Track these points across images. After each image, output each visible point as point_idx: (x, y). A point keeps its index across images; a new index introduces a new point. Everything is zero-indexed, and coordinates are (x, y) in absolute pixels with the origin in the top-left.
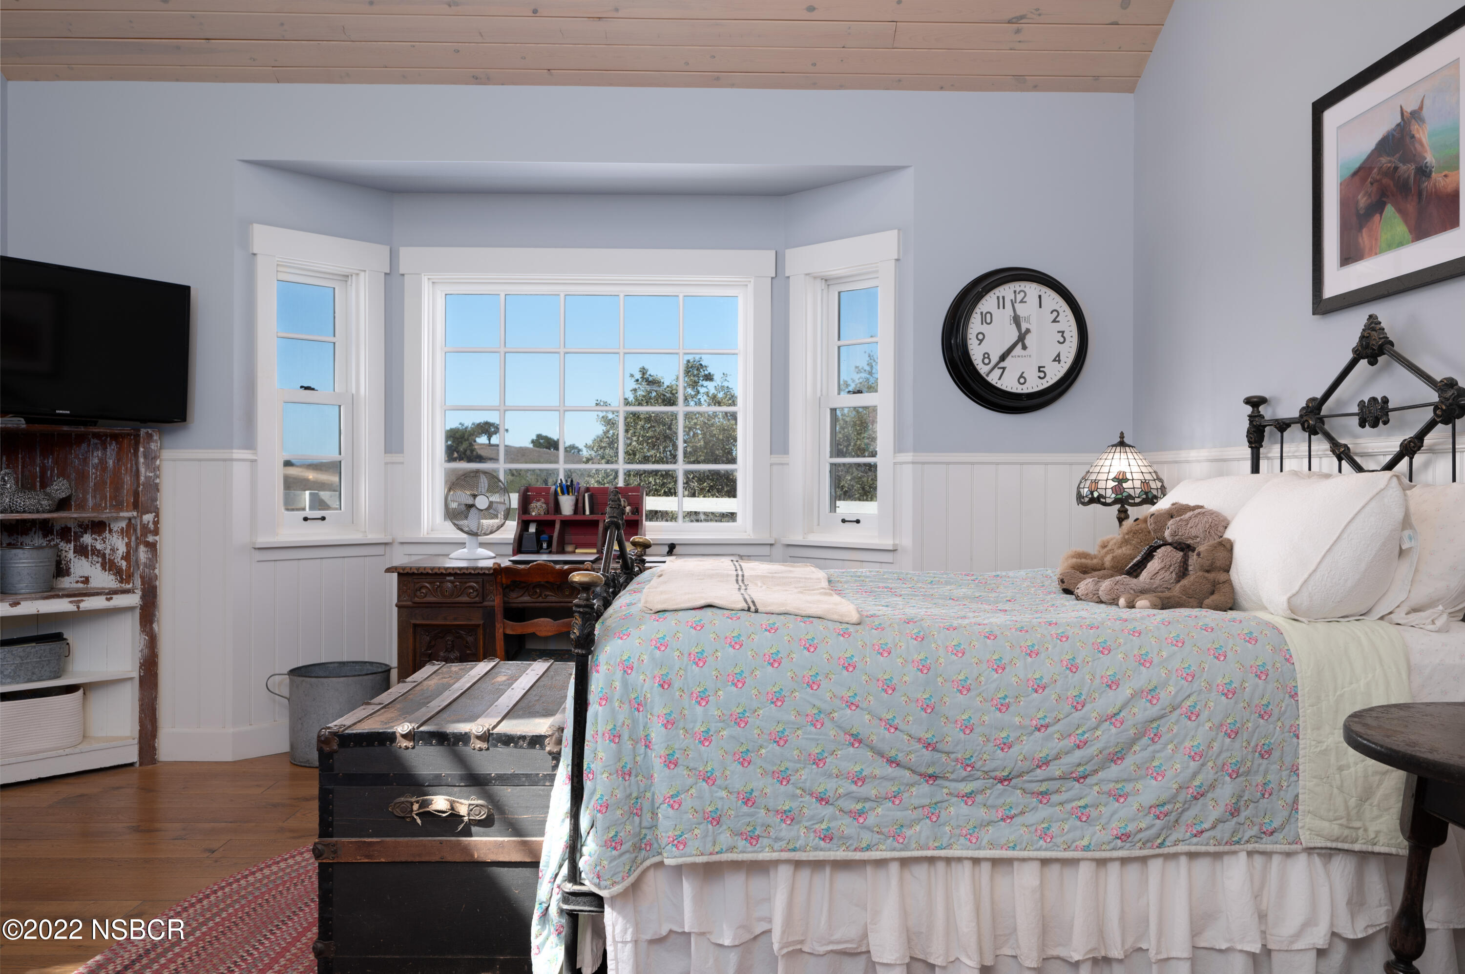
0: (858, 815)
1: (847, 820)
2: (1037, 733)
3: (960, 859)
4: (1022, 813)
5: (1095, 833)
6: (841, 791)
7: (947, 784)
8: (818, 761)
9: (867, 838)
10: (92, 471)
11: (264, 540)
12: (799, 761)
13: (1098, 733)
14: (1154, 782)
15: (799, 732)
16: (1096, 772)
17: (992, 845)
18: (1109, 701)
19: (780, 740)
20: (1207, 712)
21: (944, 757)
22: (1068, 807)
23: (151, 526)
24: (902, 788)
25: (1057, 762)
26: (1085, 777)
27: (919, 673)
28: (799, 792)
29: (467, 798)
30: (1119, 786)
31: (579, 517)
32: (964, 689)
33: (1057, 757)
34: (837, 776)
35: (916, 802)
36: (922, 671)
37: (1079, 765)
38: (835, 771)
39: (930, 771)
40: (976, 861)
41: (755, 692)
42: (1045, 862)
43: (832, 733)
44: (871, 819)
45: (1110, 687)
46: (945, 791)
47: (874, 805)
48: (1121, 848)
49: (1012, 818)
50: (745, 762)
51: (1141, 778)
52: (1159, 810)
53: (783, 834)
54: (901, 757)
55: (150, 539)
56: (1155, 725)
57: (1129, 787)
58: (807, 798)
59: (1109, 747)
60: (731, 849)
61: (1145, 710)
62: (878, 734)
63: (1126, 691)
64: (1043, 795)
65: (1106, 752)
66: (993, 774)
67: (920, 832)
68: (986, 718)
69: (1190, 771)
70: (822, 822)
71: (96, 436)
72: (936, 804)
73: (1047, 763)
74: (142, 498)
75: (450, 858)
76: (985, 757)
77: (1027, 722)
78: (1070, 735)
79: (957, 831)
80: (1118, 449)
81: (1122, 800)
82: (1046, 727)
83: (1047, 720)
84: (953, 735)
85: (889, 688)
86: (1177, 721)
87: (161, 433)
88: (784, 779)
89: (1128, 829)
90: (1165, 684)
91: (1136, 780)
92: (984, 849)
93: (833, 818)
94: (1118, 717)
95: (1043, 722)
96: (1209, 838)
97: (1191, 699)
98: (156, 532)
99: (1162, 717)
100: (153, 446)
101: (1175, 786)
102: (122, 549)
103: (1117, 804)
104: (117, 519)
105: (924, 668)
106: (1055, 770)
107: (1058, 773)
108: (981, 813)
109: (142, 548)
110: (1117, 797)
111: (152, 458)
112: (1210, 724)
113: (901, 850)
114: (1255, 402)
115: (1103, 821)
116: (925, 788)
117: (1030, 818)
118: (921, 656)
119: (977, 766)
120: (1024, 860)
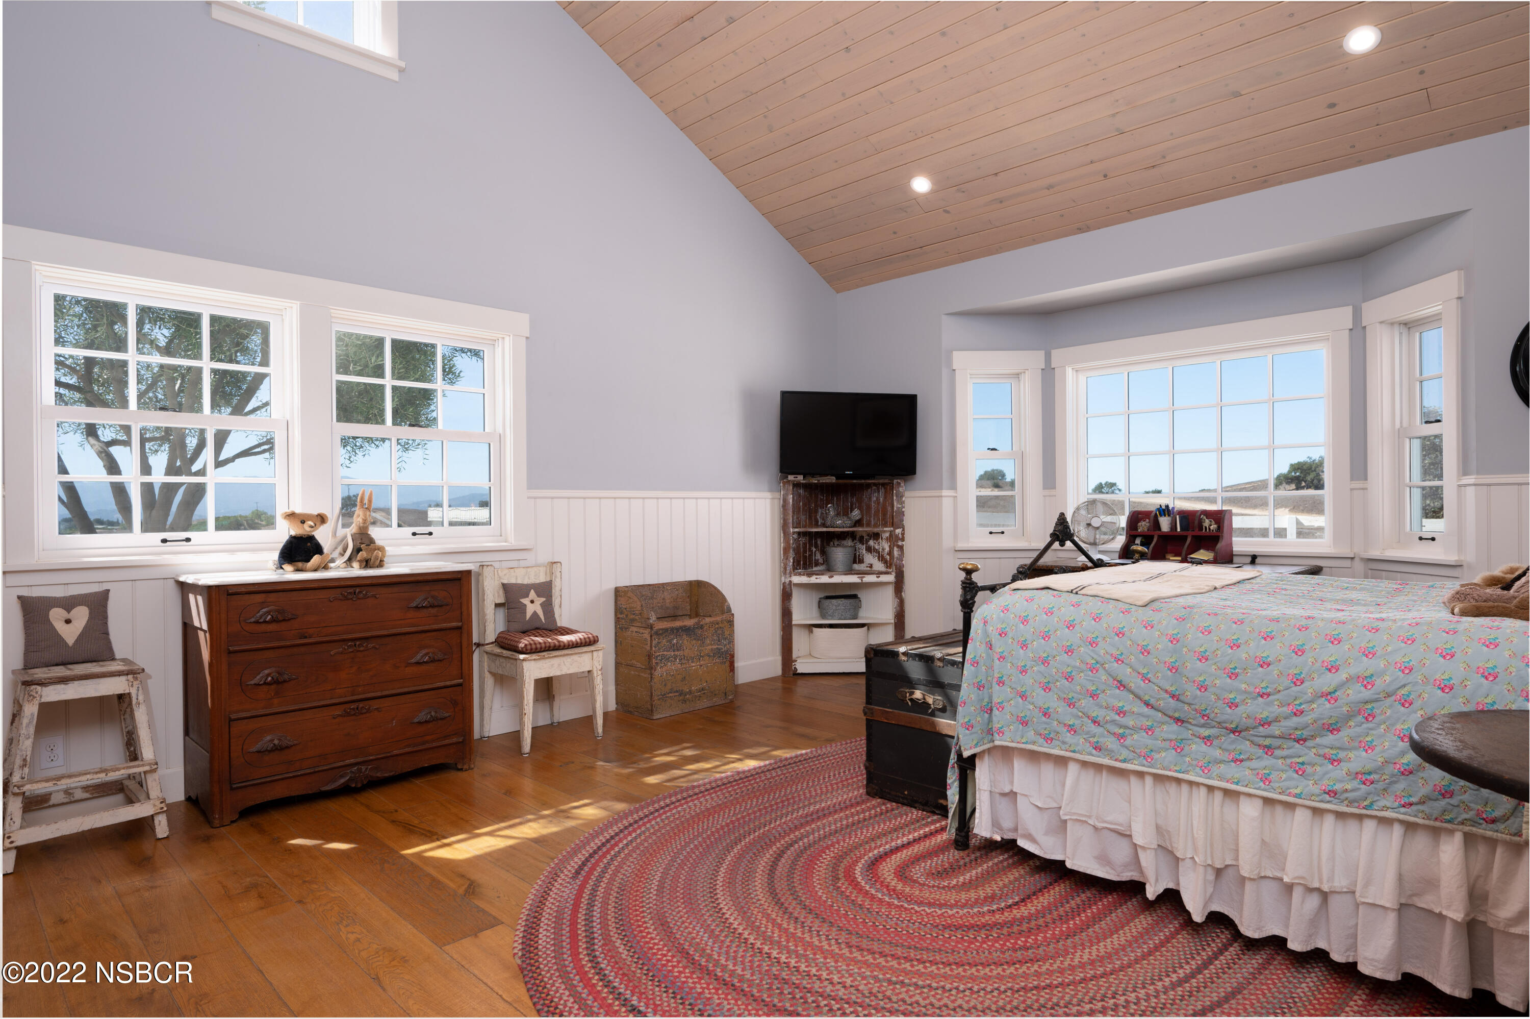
0: (1121, 737)
1: (1113, 739)
2: (1260, 699)
3: (1198, 784)
4: (1249, 759)
5: (1308, 785)
6: (1108, 718)
7: (1190, 727)
8: (1094, 696)
9: (1125, 753)
10: (873, 504)
11: (961, 545)
12: (1080, 693)
13: (1314, 706)
14: (1364, 753)
15: (1082, 674)
16: (1313, 737)
17: (1221, 778)
18: (1328, 681)
19: (1069, 678)
20: (1420, 702)
21: (1186, 707)
22: (1289, 761)
23: (900, 536)
24: (1155, 724)
25: (1277, 724)
26: (1305, 740)
27: (1170, 643)
28: (1080, 714)
29: (933, 695)
30: (1334, 752)
31: (1174, 533)
32: (1203, 658)
33: (1277, 720)
34: (1106, 708)
35: (1166, 736)
36: (1172, 642)
37: (1296, 729)
38: (1104, 704)
39: (1176, 715)
40: (1211, 788)
41: (1055, 644)
42: (1267, 801)
43: (1104, 678)
44: (1128, 742)
45: (1330, 670)
46: (1190, 732)
47: (1132, 732)
48: (1328, 802)
49: (1241, 761)
50: (1047, 689)
51: (1355, 748)
52: (1366, 778)
53: (1067, 740)
54: (1152, 701)
55: (900, 543)
56: (1369, 706)
57: (1342, 755)
58: (1086, 719)
59: (1323, 719)
60: (1034, 743)
61: (1360, 692)
62: (1135, 682)
63: (1343, 675)
64: (1268, 750)
65: (1320, 722)
66: (1224, 725)
67: (1165, 757)
68: (1217, 682)
69: (1397, 749)
70: (1094, 737)
71: (875, 484)
72: (1182, 740)
73: (1269, 724)
74: (895, 520)
75: (925, 728)
76: (1216, 711)
77: (1252, 689)
78: (1289, 705)
79: (1195, 763)
81: (1336, 764)
82: (1268, 695)
83: (1269, 690)
84: (1191, 691)
85: (1146, 651)
86: (1391, 706)
87: (905, 481)
88: (1071, 705)
89: (1335, 788)
90: (1382, 673)
91: (1350, 749)
92: (1213, 779)
93: (1102, 736)
94: (1333, 695)
95: (1264, 691)
96: (1418, 811)
97: (1406, 689)
98: (903, 540)
99: (1376, 700)
100: (901, 489)
101: (1382, 760)
102: (887, 549)
103: (1331, 766)
104: (885, 532)
105: (1174, 640)
106: (1275, 730)
107: (1277, 733)
108: (1217, 753)
109: (895, 549)
110: (1334, 761)
111: (900, 496)
112: (1422, 712)
113: (1149, 767)
115: (1316, 778)
116: (1175, 727)
117: (1254, 764)
118: (1175, 632)
119: (1212, 716)
120: (1250, 795)
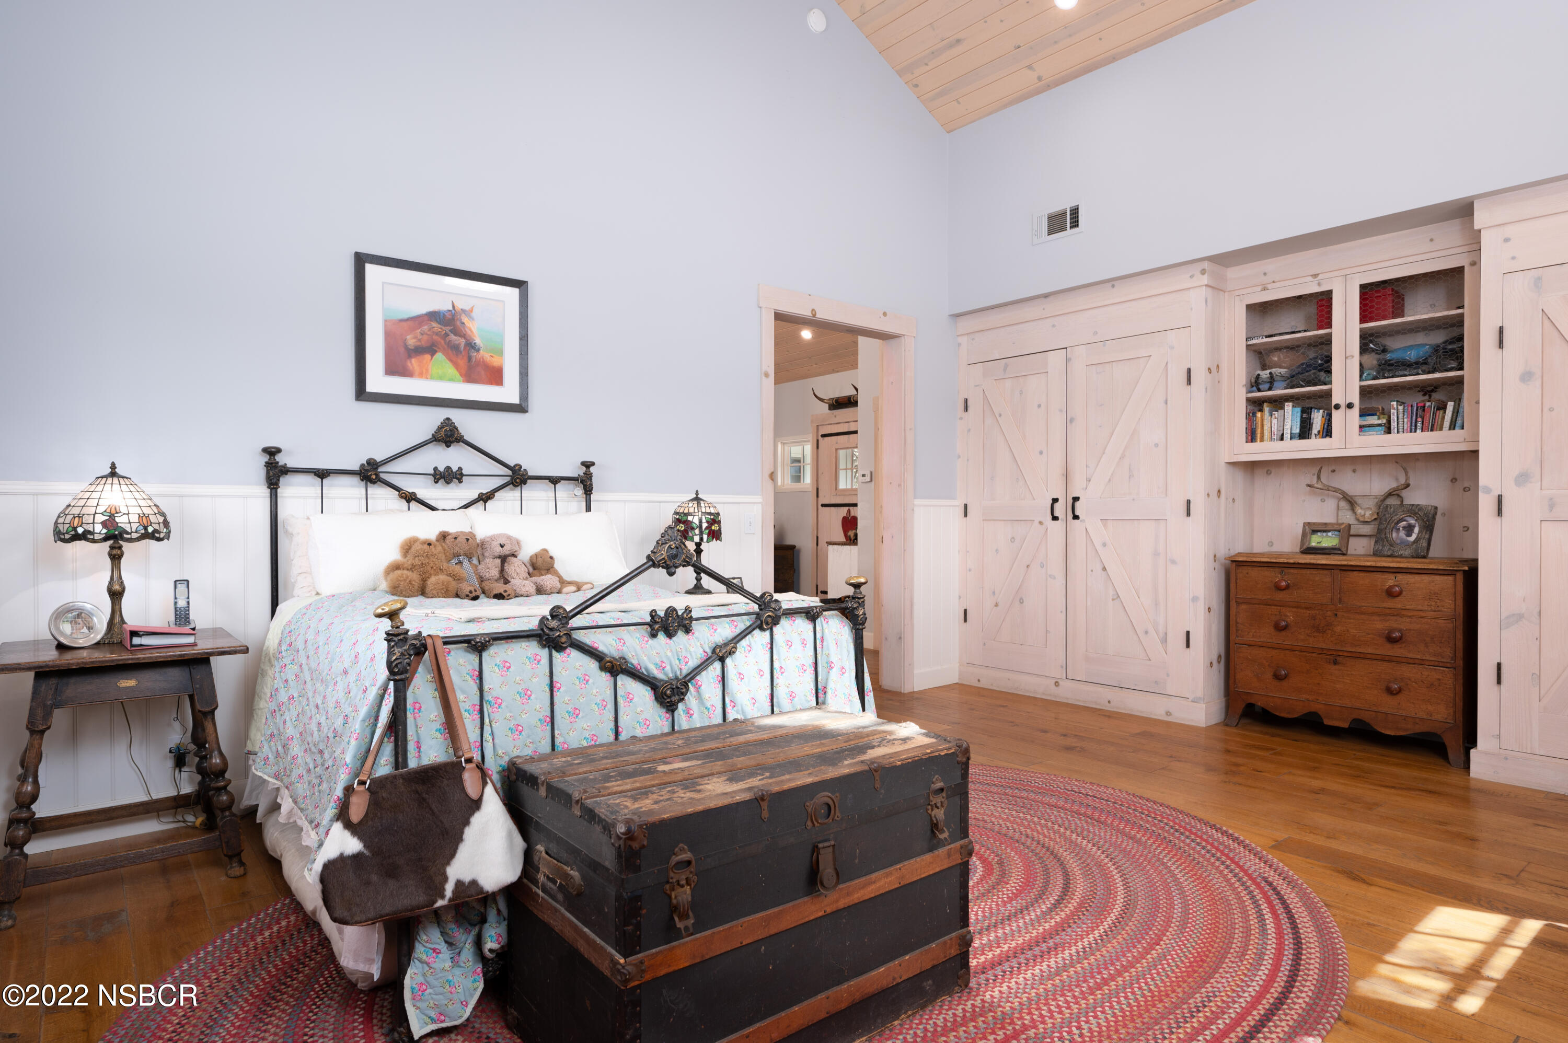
80: (110, 480)
114: (271, 452)
